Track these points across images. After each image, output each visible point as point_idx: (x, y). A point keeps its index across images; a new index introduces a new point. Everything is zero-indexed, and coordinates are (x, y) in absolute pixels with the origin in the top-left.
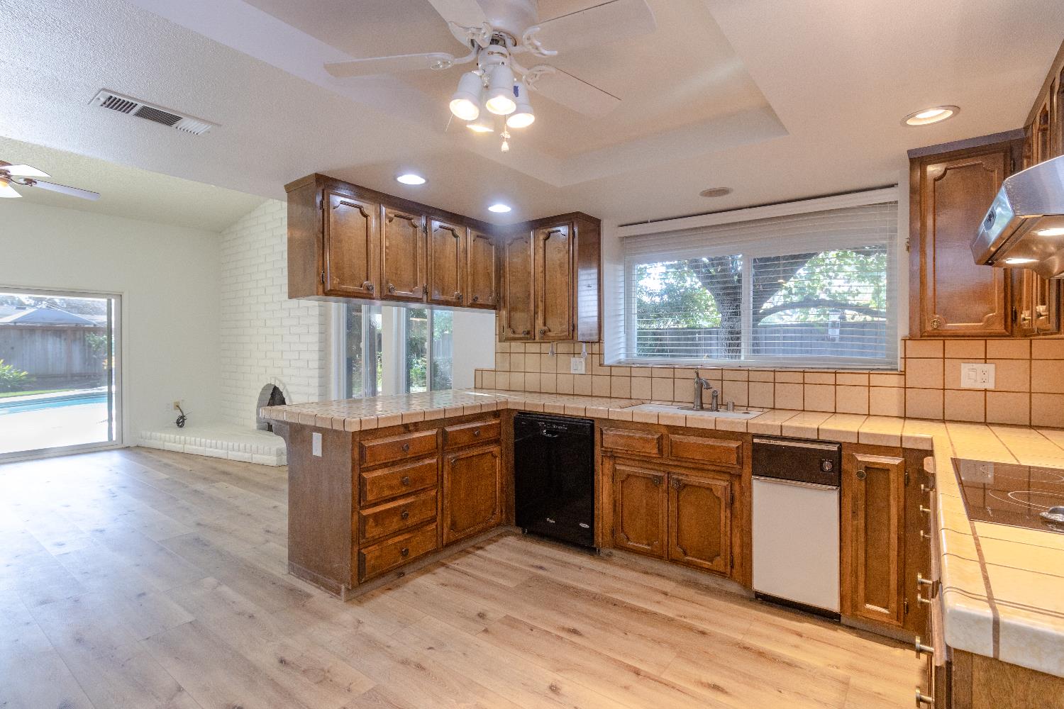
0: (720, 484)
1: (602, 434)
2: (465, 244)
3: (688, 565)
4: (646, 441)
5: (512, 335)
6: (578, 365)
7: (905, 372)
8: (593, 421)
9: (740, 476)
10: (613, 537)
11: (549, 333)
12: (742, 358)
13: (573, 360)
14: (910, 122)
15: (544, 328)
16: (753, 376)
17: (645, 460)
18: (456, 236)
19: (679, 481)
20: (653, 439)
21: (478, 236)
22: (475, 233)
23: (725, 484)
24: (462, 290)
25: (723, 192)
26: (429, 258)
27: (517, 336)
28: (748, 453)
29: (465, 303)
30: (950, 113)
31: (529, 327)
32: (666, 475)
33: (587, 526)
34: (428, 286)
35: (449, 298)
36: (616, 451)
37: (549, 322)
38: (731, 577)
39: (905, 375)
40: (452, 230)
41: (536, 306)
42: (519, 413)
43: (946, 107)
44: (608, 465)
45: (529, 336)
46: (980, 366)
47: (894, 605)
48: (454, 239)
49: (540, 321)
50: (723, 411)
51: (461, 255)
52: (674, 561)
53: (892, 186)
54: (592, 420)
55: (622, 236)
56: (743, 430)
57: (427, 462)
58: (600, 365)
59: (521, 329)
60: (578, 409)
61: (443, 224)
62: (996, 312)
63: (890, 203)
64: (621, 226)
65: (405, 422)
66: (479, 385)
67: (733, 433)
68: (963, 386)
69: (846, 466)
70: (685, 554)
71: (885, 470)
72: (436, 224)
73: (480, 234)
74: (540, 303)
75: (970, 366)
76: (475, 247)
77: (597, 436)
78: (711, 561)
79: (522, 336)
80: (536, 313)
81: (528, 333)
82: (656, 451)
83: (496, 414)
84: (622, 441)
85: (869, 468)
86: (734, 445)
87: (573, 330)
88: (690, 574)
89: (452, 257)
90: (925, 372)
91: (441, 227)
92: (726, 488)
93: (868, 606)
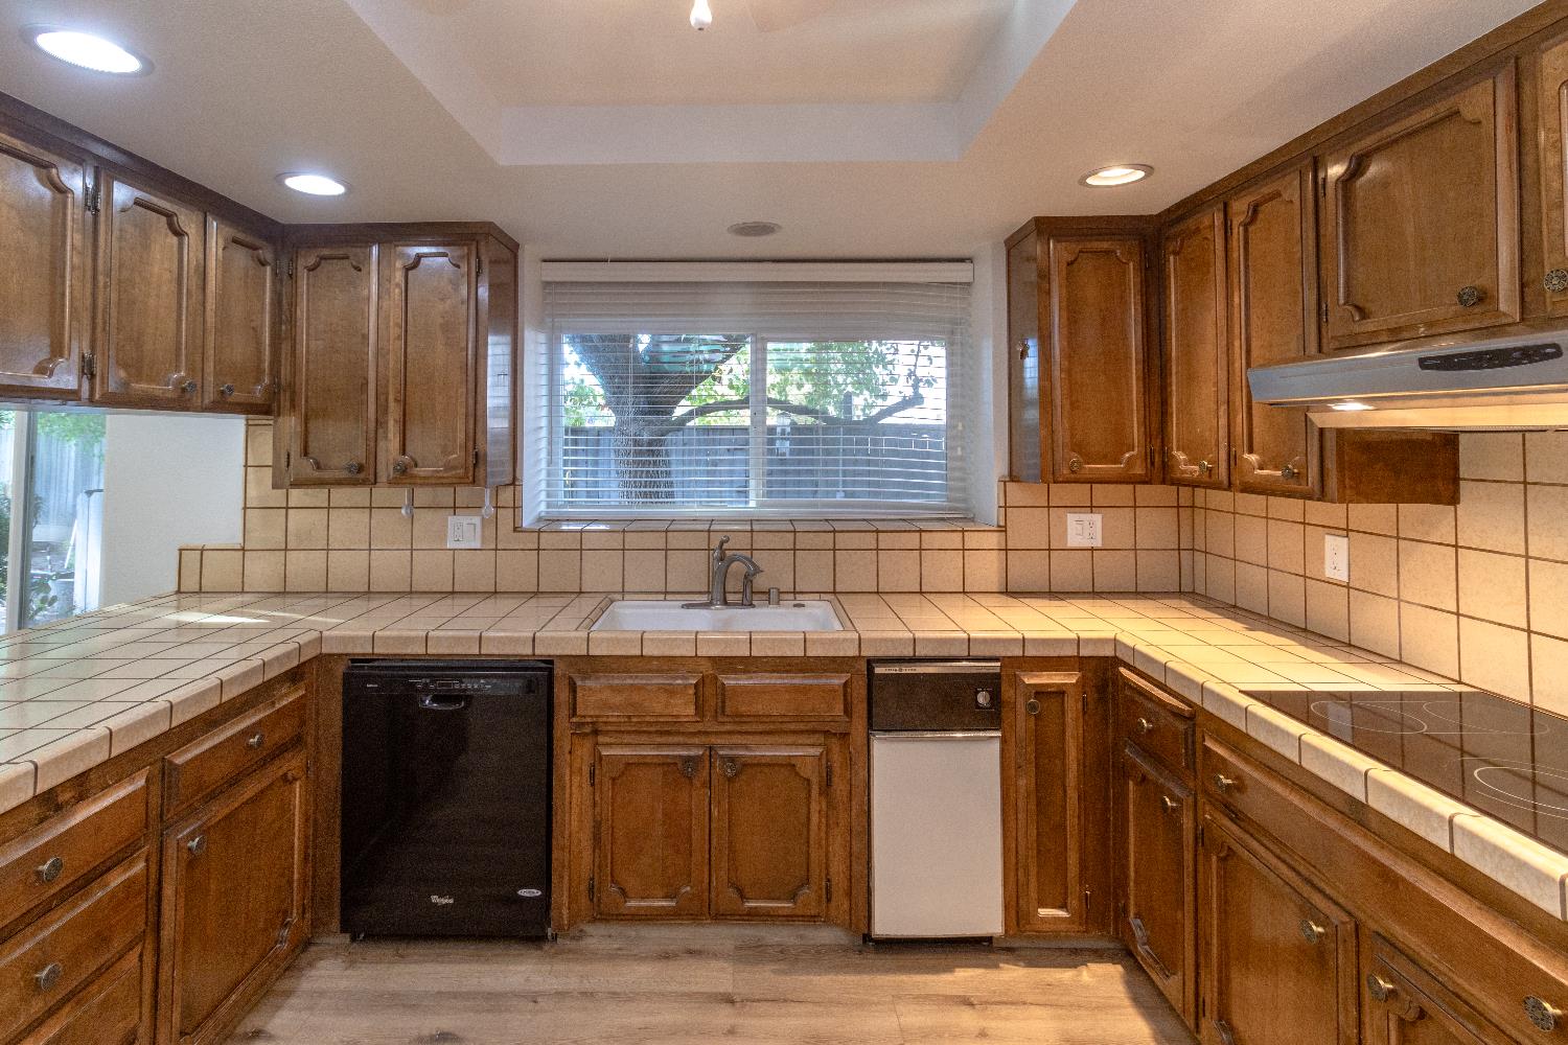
0: (806, 752)
1: (573, 689)
2: (201, 256)
3: (753, 916)
4: (671, 691)
5: (317, 474)
6: (464, 531)
7: (1005, 527)
8: (551, 662)
9: (845, 736)
10: (592, 900)
11: (416, 471)
12: (752, 504)
13: (451, 520)
14: (1090, 181)
15: (401, 458)
16: (804, 541)
17: (668, 729)
18: (179, 233)
19: (732, 759)
20: (685, 686)
21: (235, 241)
22: (230, 232)
23: (816, 751)
24: (191, 370)
25: (762, 229)
26: (101, 278)
27: (327, 475)
28: (860, 691)
29: (197, 401)
30: (1140, 174)
31: (360, 455)
32: (708, 753)
33: (536, 893)
34: (98, 358)
35: (155, 388)
36: (605, 719)
37: (416, 447)
38: (828, 921)
39: (1006, 531)
40: (169, 216)
41: (381, 409)
42: (353, 661)
43: (1137, 167)
44: (584, 751)
45: (362, 475)
46: (1087, 517)
47: (1073, 902)
48: (175, 240)
49: (393, 443)
50: (761, 606)
51: (190, 281)
52: (720, 917)
53: (962, 260)
54: (549, 662)
55: (549, 279)
56: (852, 652)
57: (116, 879)
58: (515, 529)
59: (339, 461)
60: (517, 640)
61: (139, 194)
62: (1136, 449)
63: (961, 284)
64: (545, 261)
65: (42, 787)
66: (190, 583)
67: (834, 659)
68: (1071, 543)
69: (1007, 692)
70: (743, 897)
71: (1060, 693)
72: (122, 193)
73: (241, 236)
74: (392, 404)
75: (1077, 516)
76: (225, 266)
77: (561, 694)
78: (793, 897)
79: (344, 474)
80: (380, 423)
81: (360, 468)
82: (691, 710)
83: (294, 676)
84: (618, 699)
85: (1041, 692)
86: (837, 681)
87: (475, 465)
88: (749, 932)
89: (168, 288)
90: (1028, 528)
91: (138, 202)
92: (820, 758)
93: (1043, 912)
